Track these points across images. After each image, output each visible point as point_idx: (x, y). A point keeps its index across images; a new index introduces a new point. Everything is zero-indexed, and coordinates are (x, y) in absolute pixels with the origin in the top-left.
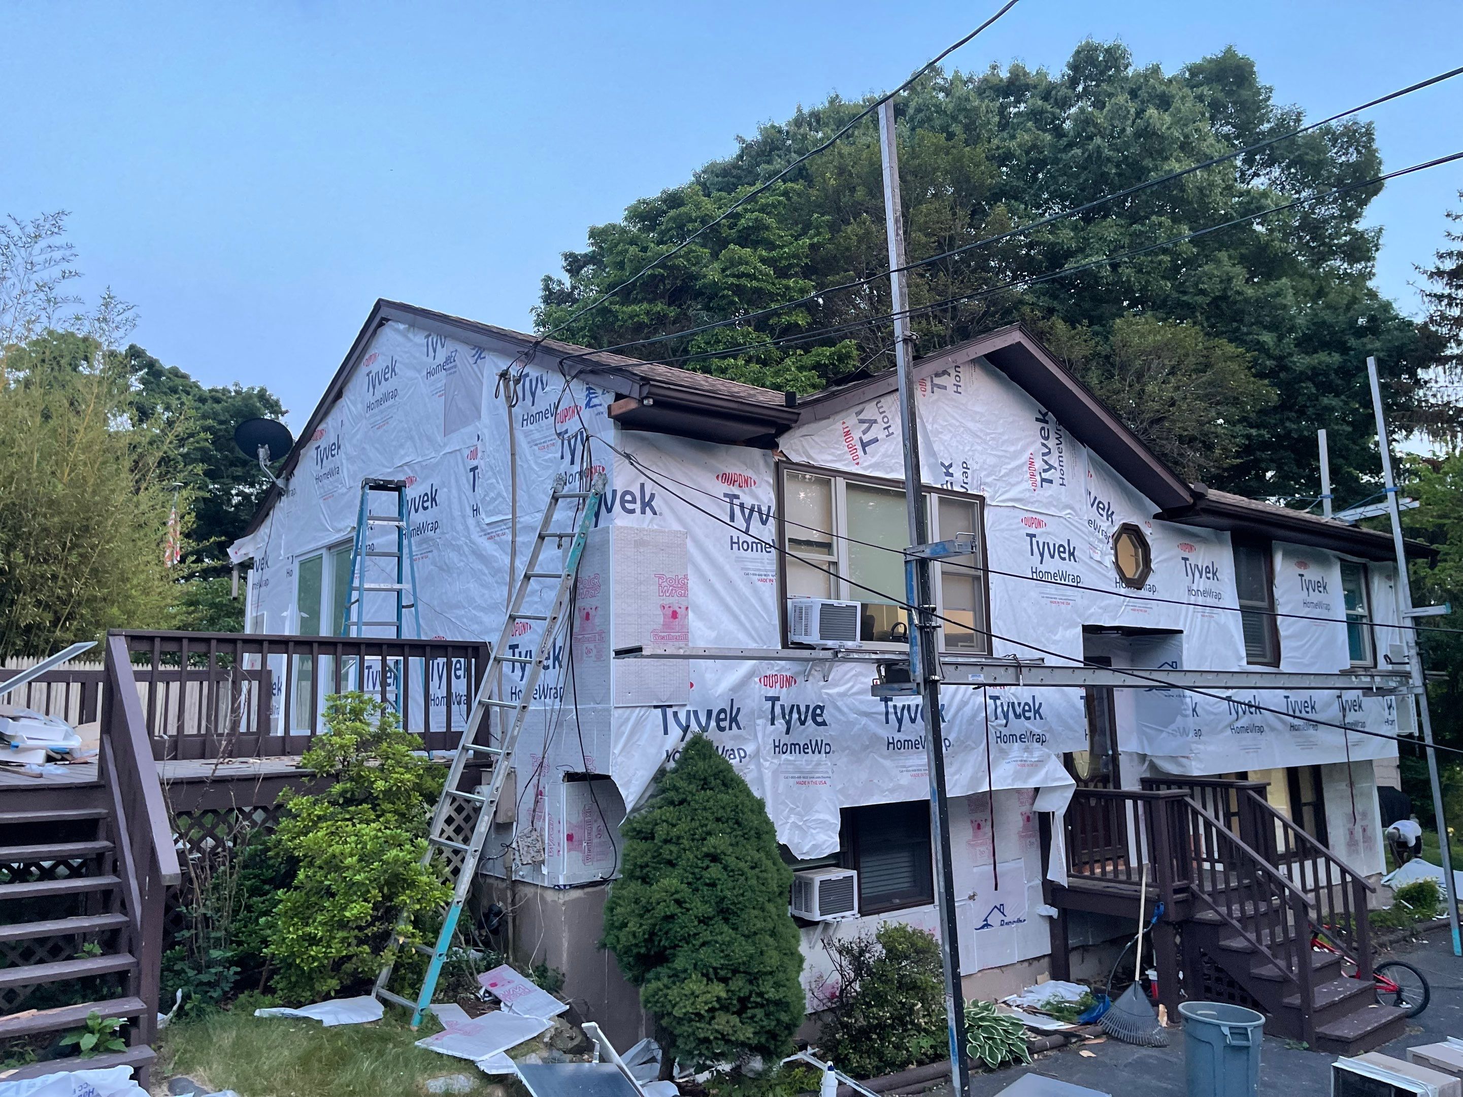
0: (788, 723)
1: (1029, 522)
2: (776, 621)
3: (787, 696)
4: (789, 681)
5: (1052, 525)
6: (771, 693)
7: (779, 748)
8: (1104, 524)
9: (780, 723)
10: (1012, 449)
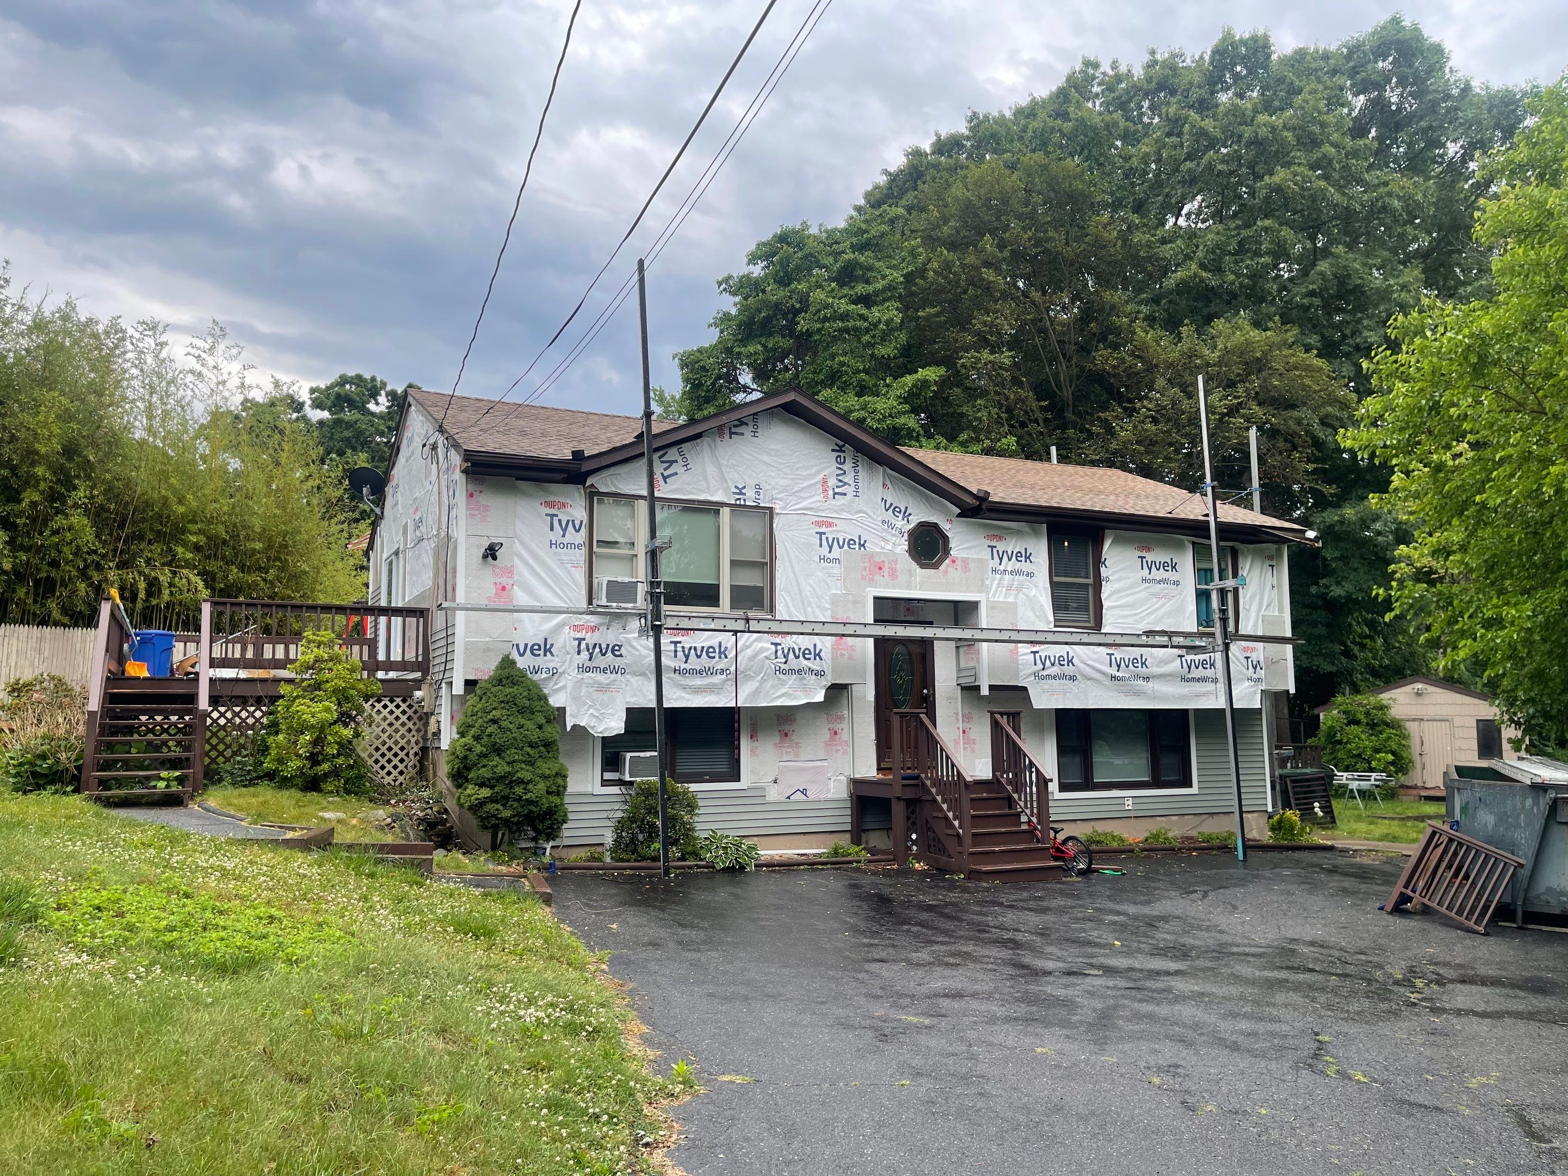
0: (591, 654)
1: (818, 524)
2: (584, 592)
3: (590, 638)
4: (593, 629)
5: (841, 525)
6: (579, 635)
7: (583, 669)
8: (900, 523)
9: (585, 655)
10: (806, 473)
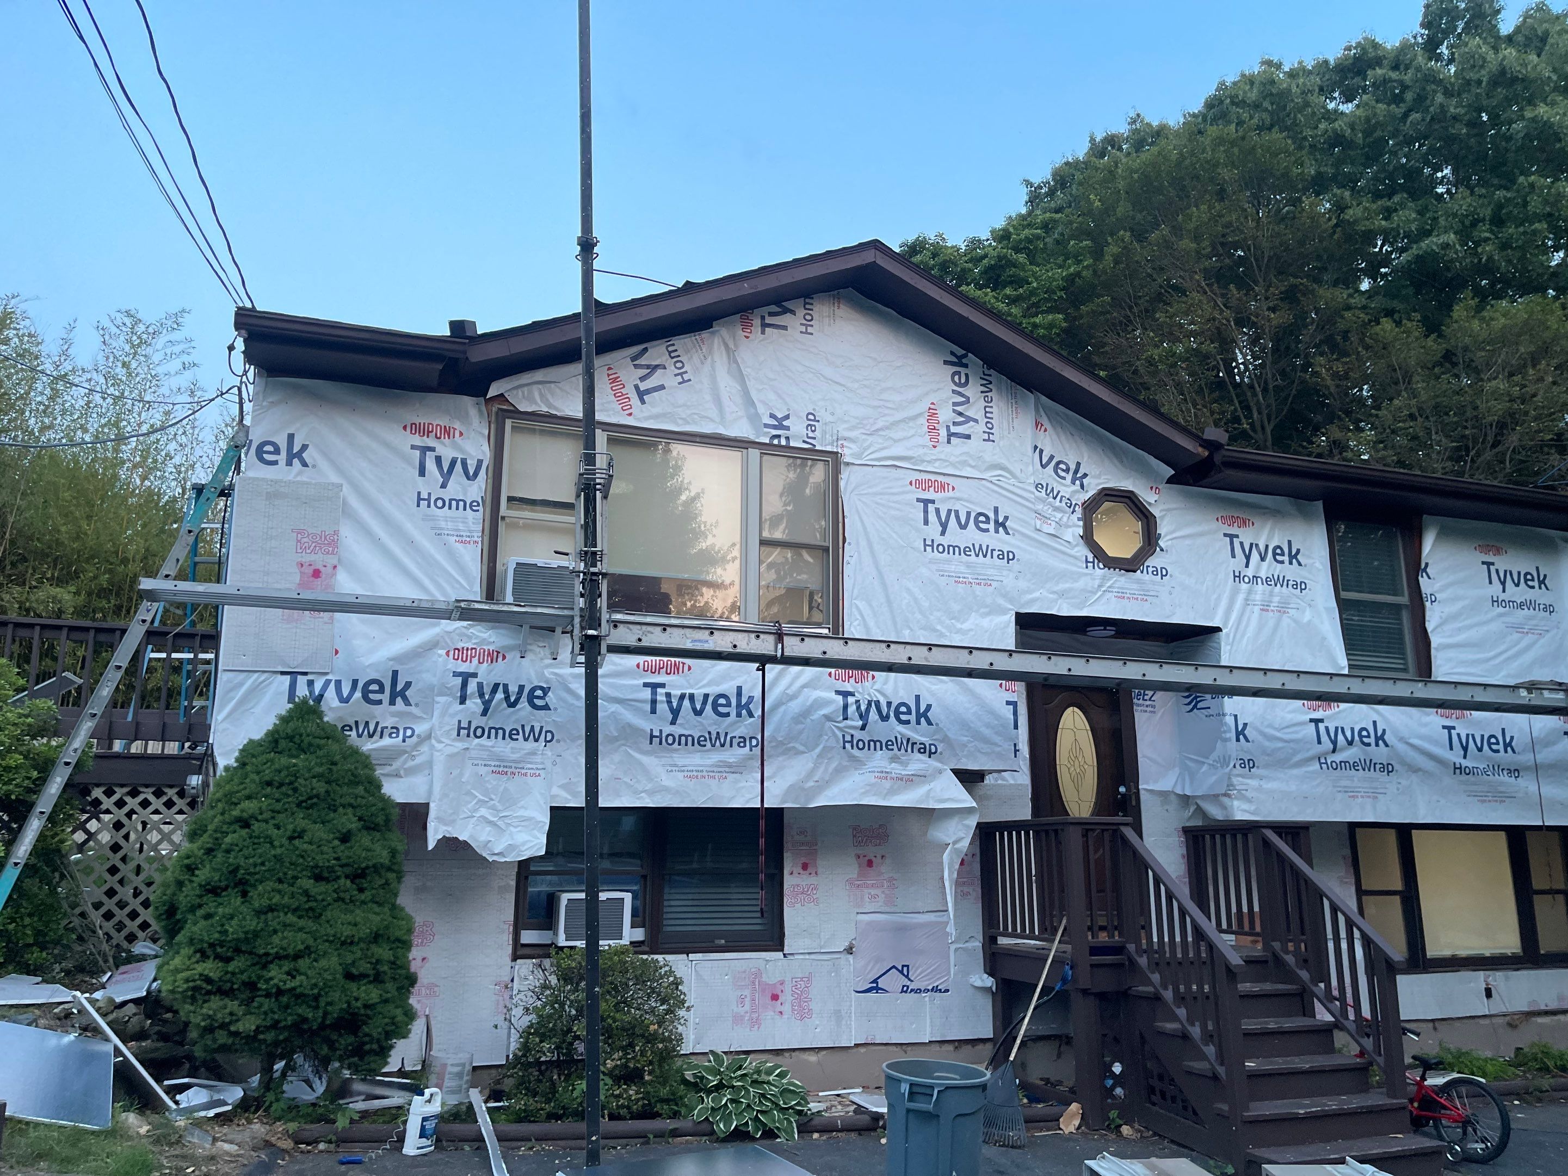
0: (487, 704)
3: (487, 673)
4: (494, 656)
5: (962, 489)
6: (464, 667)
7: (469, 730)
8: (1067, 488)
10: (898, 398)
